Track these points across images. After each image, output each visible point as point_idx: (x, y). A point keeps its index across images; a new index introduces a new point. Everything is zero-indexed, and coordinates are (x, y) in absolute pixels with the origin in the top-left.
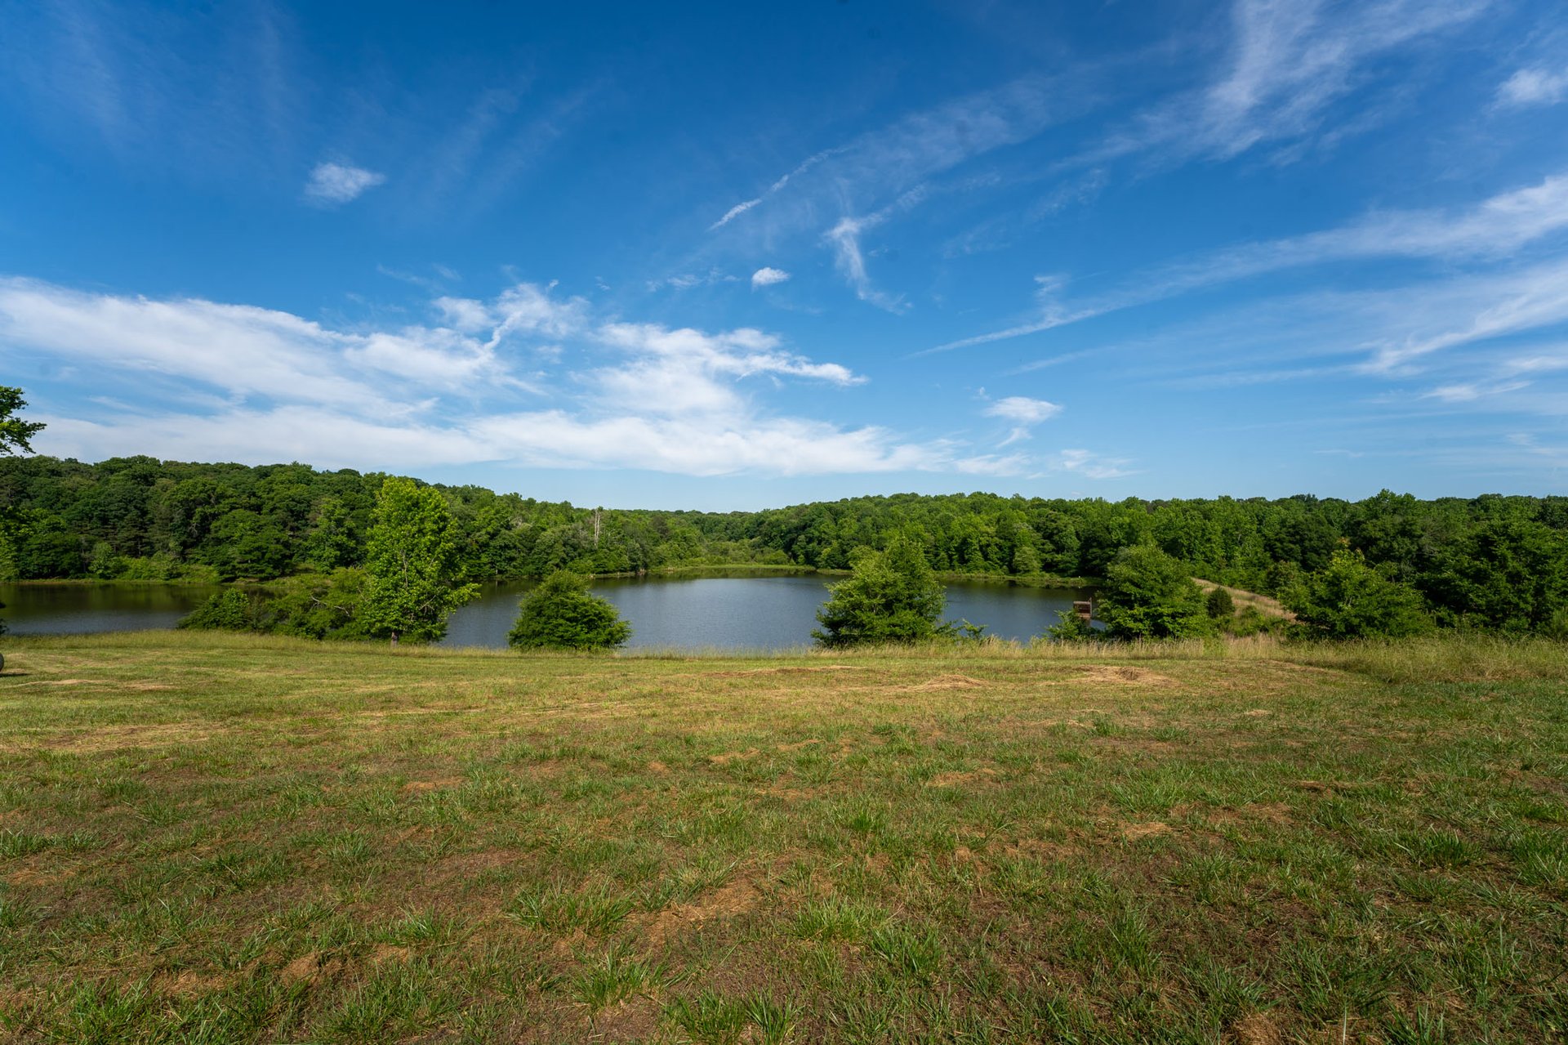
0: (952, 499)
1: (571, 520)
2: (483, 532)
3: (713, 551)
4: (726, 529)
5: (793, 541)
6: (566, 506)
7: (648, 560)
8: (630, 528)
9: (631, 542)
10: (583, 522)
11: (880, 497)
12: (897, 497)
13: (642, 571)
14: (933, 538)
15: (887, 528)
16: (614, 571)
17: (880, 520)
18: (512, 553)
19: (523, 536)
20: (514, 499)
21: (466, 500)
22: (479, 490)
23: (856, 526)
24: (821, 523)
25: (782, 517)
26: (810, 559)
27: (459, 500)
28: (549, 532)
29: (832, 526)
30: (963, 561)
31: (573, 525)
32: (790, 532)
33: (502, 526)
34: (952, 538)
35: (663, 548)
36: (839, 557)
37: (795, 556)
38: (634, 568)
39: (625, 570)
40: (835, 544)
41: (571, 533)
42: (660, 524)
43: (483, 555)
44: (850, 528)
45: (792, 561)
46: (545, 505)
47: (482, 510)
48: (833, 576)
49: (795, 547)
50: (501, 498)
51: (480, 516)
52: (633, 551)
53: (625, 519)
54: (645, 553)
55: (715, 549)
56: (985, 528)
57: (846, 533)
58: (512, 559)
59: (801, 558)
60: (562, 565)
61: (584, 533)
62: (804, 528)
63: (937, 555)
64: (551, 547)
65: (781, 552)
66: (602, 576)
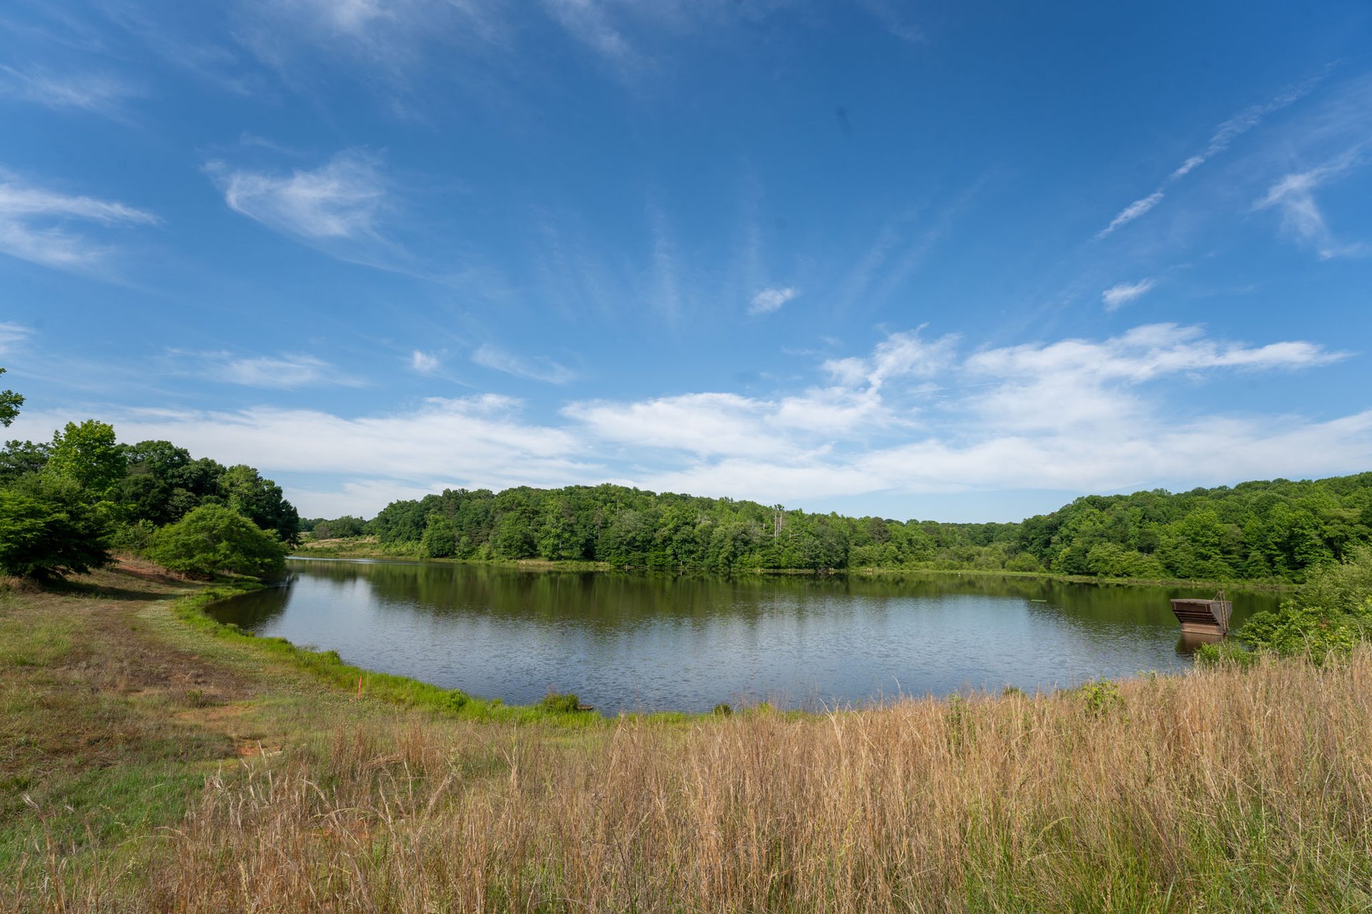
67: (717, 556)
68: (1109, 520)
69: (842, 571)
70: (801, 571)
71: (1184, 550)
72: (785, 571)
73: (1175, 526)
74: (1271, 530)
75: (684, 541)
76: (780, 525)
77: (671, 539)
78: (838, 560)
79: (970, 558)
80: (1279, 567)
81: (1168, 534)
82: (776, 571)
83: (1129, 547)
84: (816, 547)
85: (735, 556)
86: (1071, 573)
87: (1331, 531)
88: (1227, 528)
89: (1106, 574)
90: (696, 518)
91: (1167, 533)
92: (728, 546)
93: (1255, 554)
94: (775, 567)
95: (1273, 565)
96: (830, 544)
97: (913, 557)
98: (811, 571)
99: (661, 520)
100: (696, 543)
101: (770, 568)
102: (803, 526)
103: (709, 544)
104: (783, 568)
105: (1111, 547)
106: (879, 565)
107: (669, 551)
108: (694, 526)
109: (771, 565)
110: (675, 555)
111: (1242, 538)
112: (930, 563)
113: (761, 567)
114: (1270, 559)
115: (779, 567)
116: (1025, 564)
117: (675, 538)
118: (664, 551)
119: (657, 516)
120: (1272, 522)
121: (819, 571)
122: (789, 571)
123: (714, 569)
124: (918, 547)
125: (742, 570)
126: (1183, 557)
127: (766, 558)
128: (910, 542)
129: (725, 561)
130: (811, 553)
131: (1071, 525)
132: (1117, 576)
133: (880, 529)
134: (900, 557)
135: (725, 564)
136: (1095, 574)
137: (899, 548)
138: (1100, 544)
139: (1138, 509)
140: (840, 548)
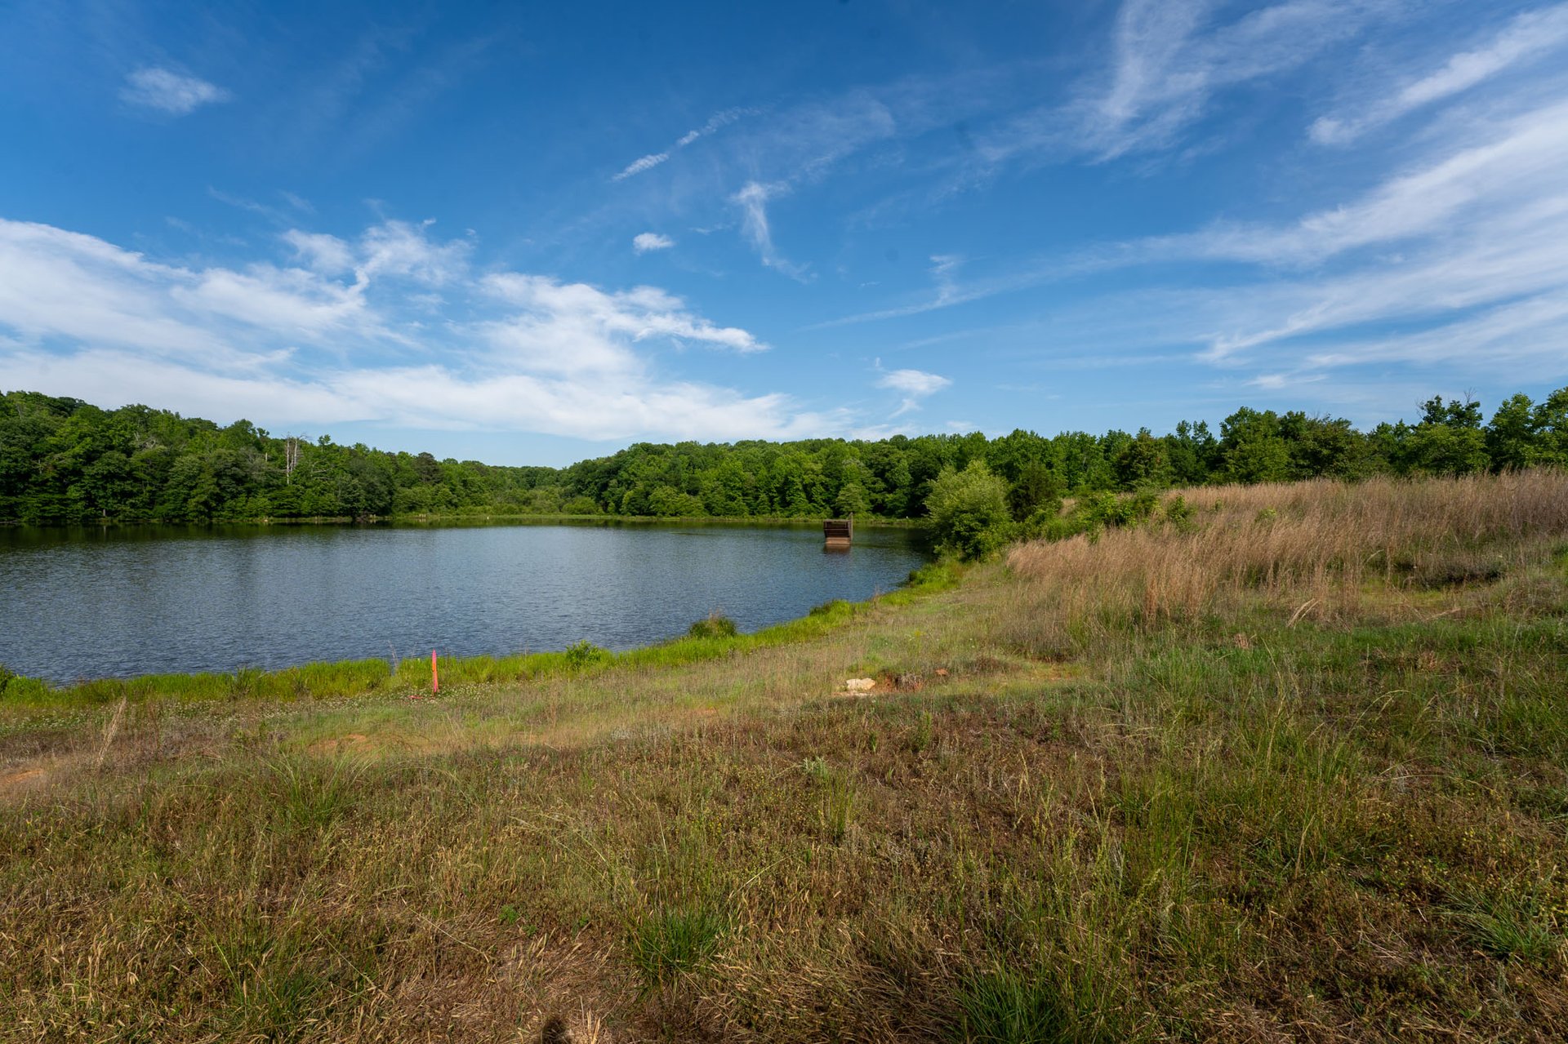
67: (185, 500)
68: (665, 466)
69: (387, 518)
70: (334, 520)
71: (719, 493)
72: (308, 520)
73: (712, 473)
74: (773, 478)
75: (110, 477)
76: (294, 458)
77: (78, 473)
78: (382, 504)
79: (527, 502)
80: (777, 506)
81: (708, 479)
82: (294, 520)
83: (681, 490)
84: (355, 487)
85: (220, 499)
86: (634, 514)
87: (808, 479)
88: (748, 475)
89: (664, 514)
90: (132, 439)
91: (706, 478)
92: (208, 484)
93: (763, 496)
94: (291, 515)
95: (772, 504)
96: (372, 484)
97: (468, 500)
98: (348, 519)
99: (52, 440)
100: (136, 480)
101: (284, 516)
102: (330, 460)
103: (166, 480)
104: (305, 516)
105: (669, 489)
106: (431, 511)
107: (73, 492)
108: (129, 452)
109: (285, 512)
110: (90, 500)
111: (754, 484)
112: (488, 507)
113: (269, 515)
114: (771, 499)
115: (299, 515)
116: (585, 507)
117: (88, 470)
118: (64, 492)
119: (39, 432)
120: (774, 472)
121: (359, 519)
122: (316, 520)
123: (177, 521)
124: (473, 489)
125: (233, 521)
126: (718, 498)
127: (276, 503)
128: (465, 483)
129: (202, 508)
130: (346, 496)
131: (631, 470)
132: (672, 515)
133: (427, 468)
134: (455, 501)
135: (201, 513)
136: (654, 514)
137: (453, 490)
138: (661, 486)
139: (686, 457)
140: (383, 489)
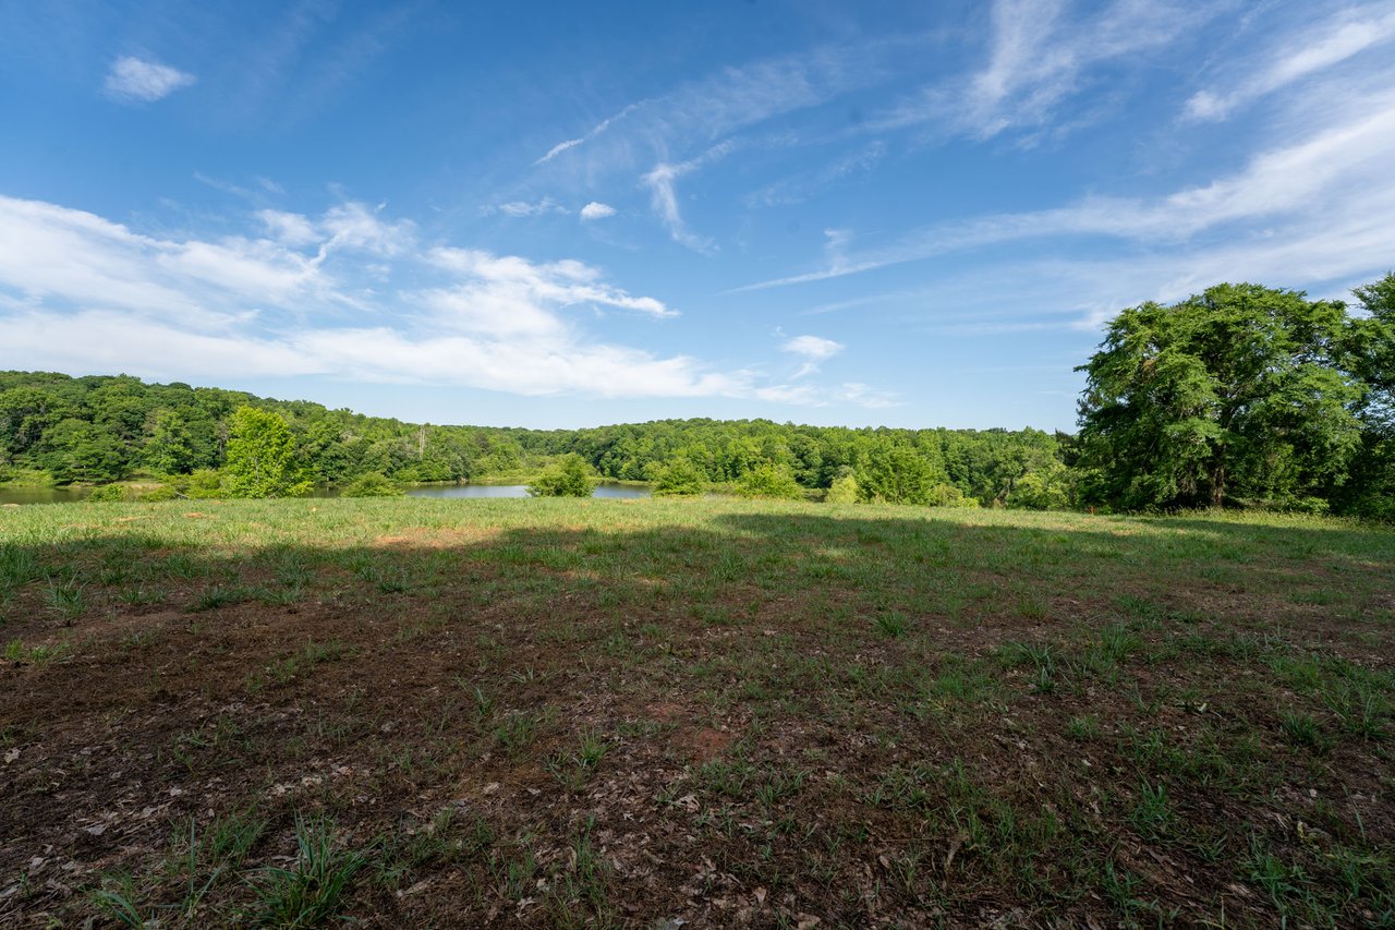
0: (736, 424)
1: (399, 434)
2: (315, 443)
3: (531, 464)
4: (547, 445)
5: (600, 456)
6: (393, 422)
7: (469, 471)
8: (453, 443)
9: (454, 456)
10: (409, 436)
11: (680, 420)
12: (694, 420)
13: (464, 480)
14: (713, 456)
15: (678, 447)
16: (437, 480)
17: (672, 441)
18: (342, 463)
19: (352, 448)
20: (344, 415)
21: (298, 414)
22: (311, 404)
23: (651, 445)
24: (624, 442)
25: (593, 436)
26: (614, 473)
27: (291, 415)
28: (377, 445)
29: (633, 444)
30: (735, 475)
31: (400, 439)
32: (598, 449)
33: (333, 439)
34: (727, 457)
35: (484, 461)
36: (636, 470)
37: (602, 470)
38: (456, 478)
39: (447, 479)
40: (634, 459)
41: (397, 446)
42: (483, 440)
43: (315, 464)
44: (647, 445)
45: (599, 473)
46: (375, 421)
47: (314, 425)
48: (631, 486)
49: (602, 461)
50: (332, 413)
51: (312, 430)
52: (455, 463)
53: (449, 435)
54: (466, 465)
55: (533, 462)
56: (753, 449)
57: (643, 450)
58: (342, 468)
59: (607, 471)
60: (389, 474)
61: (409, 447)
62: (611, 445)
63: (715, 470)
64: (379, 458)
65: (591, 466)
66: (426, 483)
